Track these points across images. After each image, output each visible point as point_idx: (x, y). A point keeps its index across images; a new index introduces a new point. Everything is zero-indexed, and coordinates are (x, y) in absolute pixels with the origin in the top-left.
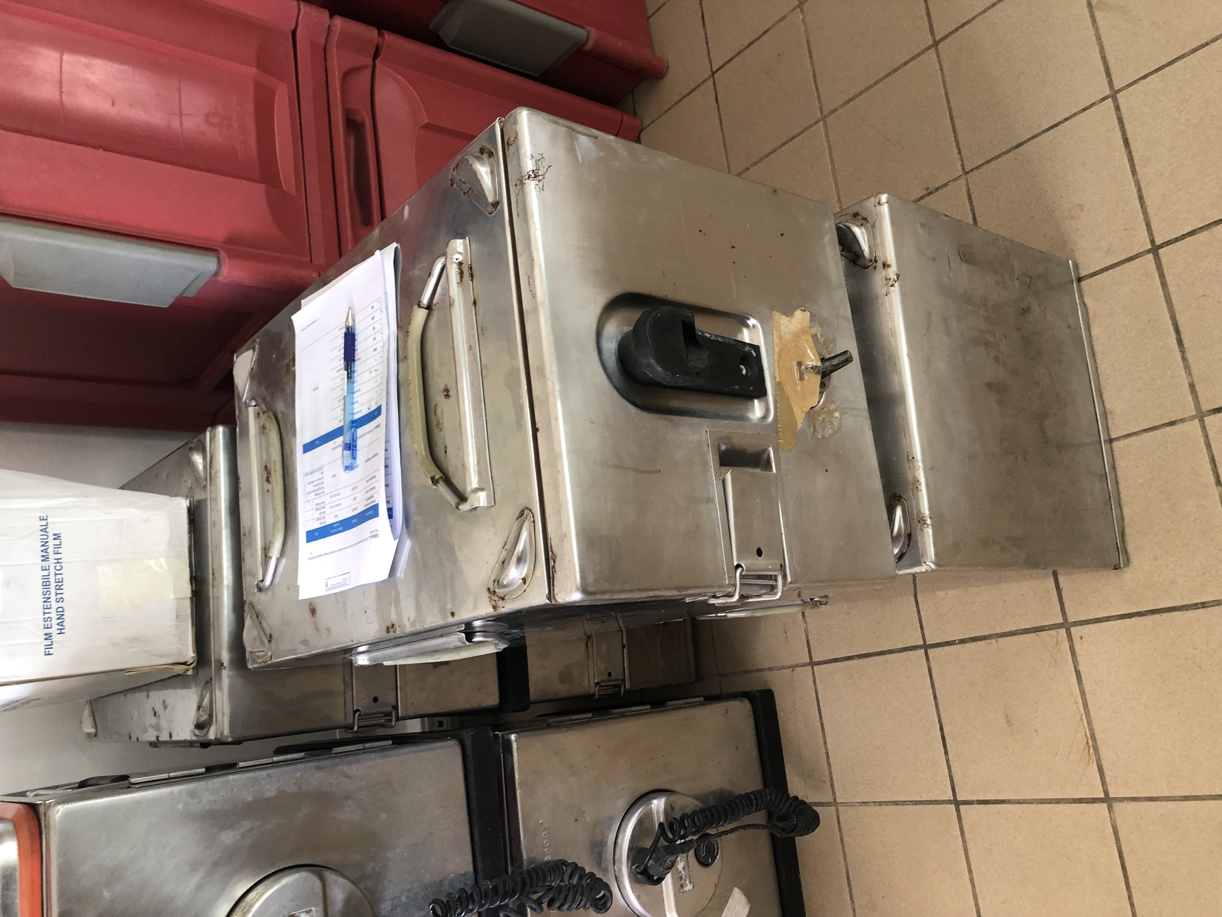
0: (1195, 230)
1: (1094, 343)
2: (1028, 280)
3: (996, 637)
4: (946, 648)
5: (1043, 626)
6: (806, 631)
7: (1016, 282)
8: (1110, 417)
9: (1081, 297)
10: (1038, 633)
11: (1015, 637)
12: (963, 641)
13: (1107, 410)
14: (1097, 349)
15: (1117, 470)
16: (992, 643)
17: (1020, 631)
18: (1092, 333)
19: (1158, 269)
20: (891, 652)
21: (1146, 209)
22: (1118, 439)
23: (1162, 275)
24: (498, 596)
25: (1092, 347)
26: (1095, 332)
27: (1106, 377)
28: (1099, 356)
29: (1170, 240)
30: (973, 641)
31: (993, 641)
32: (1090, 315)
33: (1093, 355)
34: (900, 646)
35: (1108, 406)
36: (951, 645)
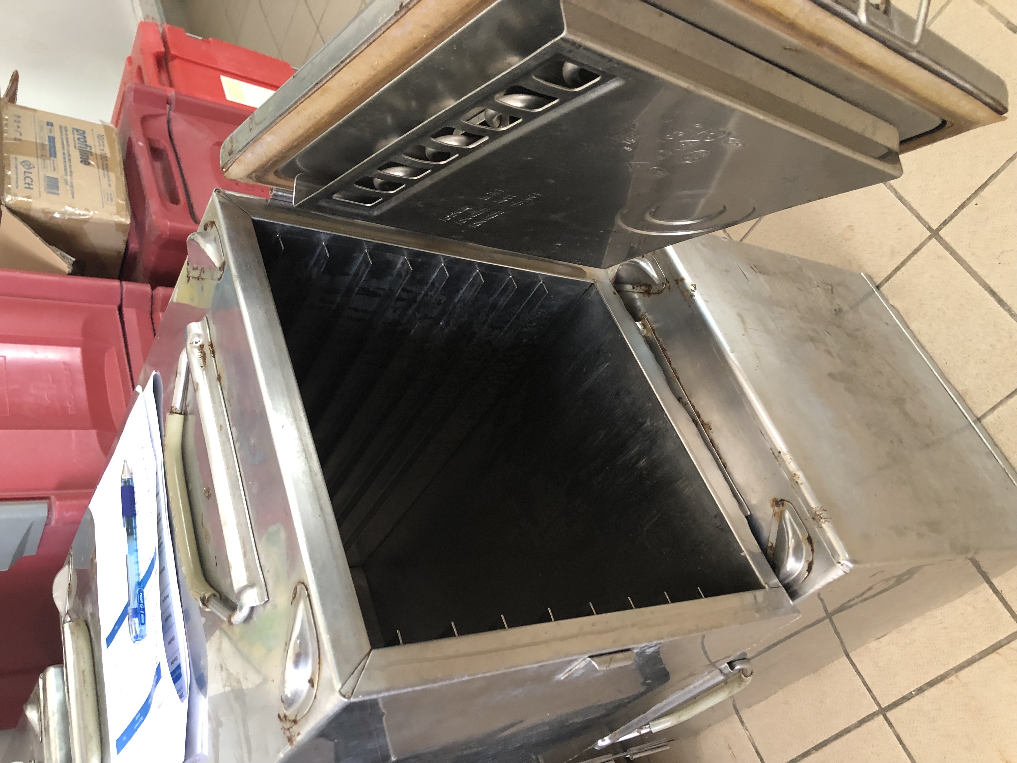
0: (964, 202)
1: (918, 337)
2: (830, 288)
3: (953, 672)
4: (906, 705)
5: (999, 642)
6: (751, 739)
7: (818, 289)
8: (967, 398)
9: (887, 301)
10: (998, 651)
11: (975, 665)
12: (920, 690)
13: (960, 392)
14: (923, 340)
15: (1000, 445)
16: (952, 681)
17: (977, 657)
18: (911, 328)
19: (947, 249)
20: (847, 731)
21: (910, 205)
22: (984, 415)
23: (953, 253)
24: (289, 721)
25: (918, 342)
26: (913, 327)
27: (945, 362)
28: (928, 346)
29: (945, 220)
30: (931, 687)
31: (953, 678)
32: (902, 313)
33: (922, 347)
34: (854, 721)
35: (960, 388)
36: (909, 699)
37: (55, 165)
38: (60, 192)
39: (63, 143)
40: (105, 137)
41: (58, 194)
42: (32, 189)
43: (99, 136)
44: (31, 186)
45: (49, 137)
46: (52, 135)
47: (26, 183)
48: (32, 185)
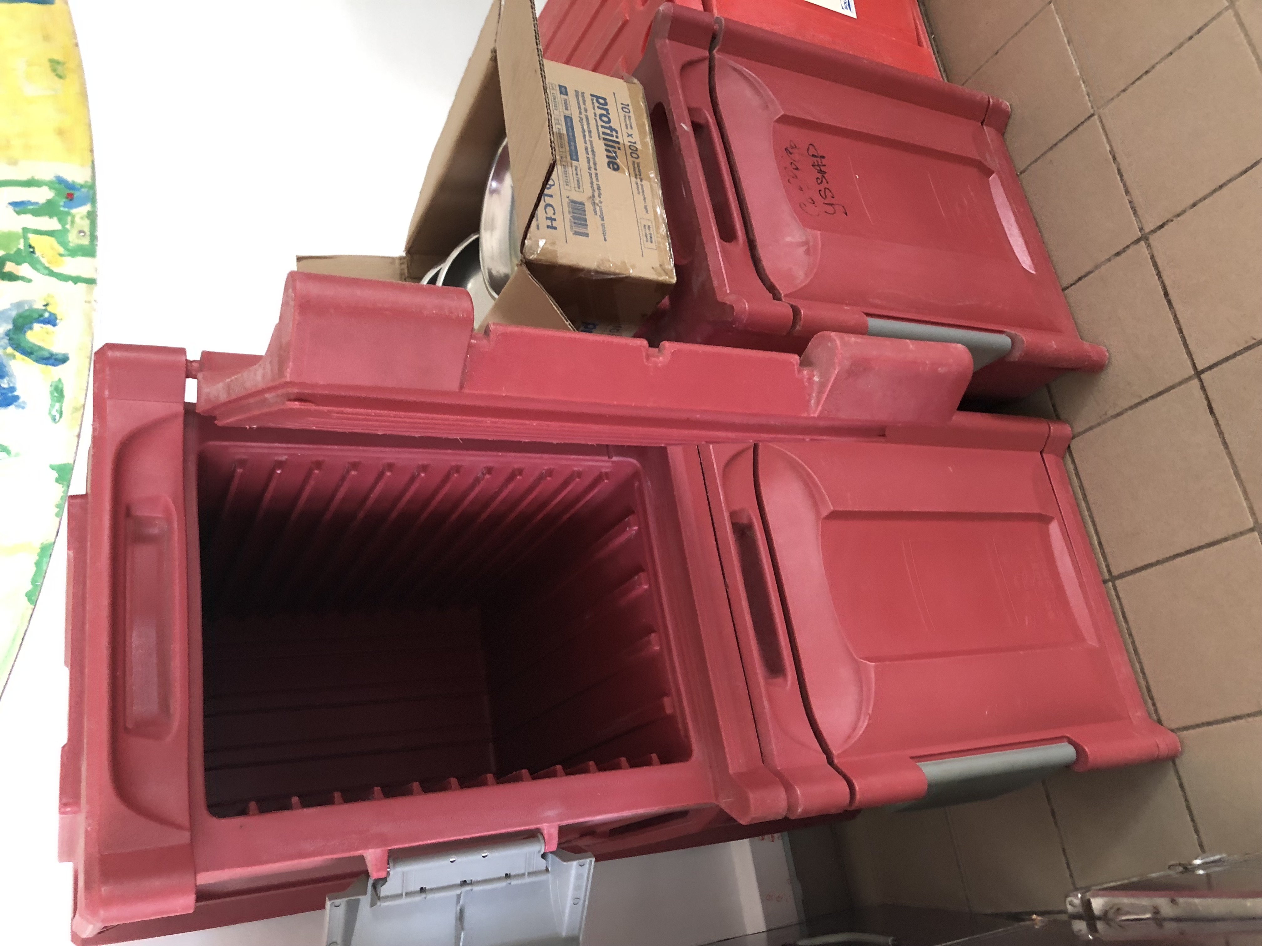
37: (579, 176)
38: (590, 230)
39: (584, 131)
40: (630, 107)
41: (586, 235)
42: (555, 228)
43: (625, 107)
44: (555, 224)
45: (566, 117)
46: (568, 113)
47: (547, 218)
48: (555, 220)
